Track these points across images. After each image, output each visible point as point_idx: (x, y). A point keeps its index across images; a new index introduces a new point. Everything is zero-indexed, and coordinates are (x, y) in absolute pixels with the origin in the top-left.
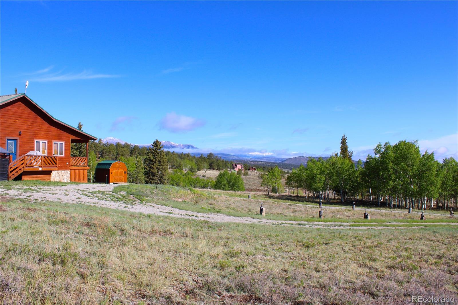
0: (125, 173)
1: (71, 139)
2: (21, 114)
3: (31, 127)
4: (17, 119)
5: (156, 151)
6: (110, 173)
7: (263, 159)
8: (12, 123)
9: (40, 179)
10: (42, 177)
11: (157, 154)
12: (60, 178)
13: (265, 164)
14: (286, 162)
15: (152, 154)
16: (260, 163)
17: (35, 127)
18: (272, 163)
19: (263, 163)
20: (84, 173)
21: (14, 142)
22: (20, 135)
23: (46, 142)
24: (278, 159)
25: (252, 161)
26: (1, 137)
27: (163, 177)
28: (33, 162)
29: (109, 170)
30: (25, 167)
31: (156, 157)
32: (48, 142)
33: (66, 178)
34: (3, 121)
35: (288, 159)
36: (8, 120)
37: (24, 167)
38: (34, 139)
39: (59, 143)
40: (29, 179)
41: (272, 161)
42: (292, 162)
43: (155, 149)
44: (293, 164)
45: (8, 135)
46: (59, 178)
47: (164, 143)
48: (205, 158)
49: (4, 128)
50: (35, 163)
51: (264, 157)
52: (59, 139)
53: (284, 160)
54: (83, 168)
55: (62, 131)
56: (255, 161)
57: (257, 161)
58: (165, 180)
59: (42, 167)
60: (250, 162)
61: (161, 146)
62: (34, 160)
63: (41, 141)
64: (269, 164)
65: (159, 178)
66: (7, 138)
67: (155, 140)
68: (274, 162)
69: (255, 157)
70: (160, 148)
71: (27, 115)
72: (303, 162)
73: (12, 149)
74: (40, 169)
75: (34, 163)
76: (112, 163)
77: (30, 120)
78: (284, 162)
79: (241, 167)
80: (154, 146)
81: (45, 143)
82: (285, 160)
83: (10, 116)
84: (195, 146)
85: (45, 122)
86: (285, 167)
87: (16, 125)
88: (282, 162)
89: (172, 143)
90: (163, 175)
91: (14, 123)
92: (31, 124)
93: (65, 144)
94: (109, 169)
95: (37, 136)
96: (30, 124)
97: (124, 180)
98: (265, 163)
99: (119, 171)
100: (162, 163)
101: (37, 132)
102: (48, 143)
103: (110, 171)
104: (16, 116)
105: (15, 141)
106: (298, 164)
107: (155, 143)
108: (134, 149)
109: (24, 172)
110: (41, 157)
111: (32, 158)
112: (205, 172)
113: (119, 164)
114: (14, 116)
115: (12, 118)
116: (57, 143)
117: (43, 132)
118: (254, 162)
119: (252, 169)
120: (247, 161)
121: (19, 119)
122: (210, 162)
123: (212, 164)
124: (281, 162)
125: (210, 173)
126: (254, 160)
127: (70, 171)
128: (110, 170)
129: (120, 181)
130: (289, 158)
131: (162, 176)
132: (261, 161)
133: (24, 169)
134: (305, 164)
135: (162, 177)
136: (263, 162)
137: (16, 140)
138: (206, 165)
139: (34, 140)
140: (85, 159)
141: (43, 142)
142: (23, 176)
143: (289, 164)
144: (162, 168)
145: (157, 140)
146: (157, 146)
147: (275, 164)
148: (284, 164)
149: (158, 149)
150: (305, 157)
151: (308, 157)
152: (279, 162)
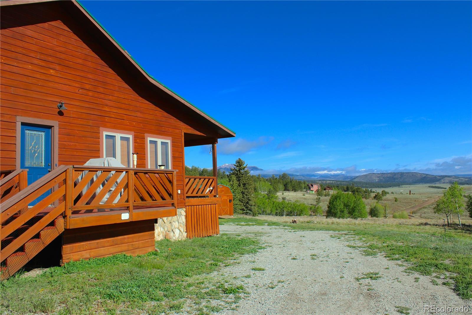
0: (230, 202)
1: (185, 133)
2: (63, 56)
3: (90, 94)
4: (52, 66)
5: (240, 172)
7: (330, 178)
8: (38, 76)
9: (124, 247)
10: (130, 240)
11: (241, 175)
12: (166, 229)
13: (335, 182)
14: (356, 180)
15: (236, 176)
17: (102, 96)
18: (341, 181)
19: (331, 182)
20: (212, 212)
21: (43, 134)
22: (61, 113)
23: (131, 137)
24: (347, 177)
26: (2, 116)
27: (250, 202)
28: (98, 191)
30: (69, 213)
31: (240, 179)
32: (135, 138)
33: (178, 228)
34: (7, 68)
36: (25, 66)
37: (64, 215)
38: (101, 128)
39: (159, 141)
40: (86, 254)
41: (341, 180)
42: (362, 180)
43: (238, 170)
45: (26, 112)
46: (164, 228)
48: (277, 178)
49: (12, 90)
50: (107, 196)
51: (332, 176)
52: (160, 133)
53: (353, 177)
54: (211, 200)
55: (166, 114)
57: (325, 180)
58: (251, 205)
59: (131, 208)
61: (244, 166)
62: (103, 184)
63: (118, 136)
64: (339, 183)
65: (245, 204)
66: (20, 119)
67: (238, 159)
68: (342, 180)
70: (244, 168)
71: (80, 61)
72: (374, 179)
73: (39, 153)
74: (125, 216)
75: (103, 194)
77: (90, 76)
78: (353, 180)
79: (317, 187)
80: (237, 166)
81: (127, 139)
82: (355, 178)
83: (32, 55)
84: (259, 168)
85: (126, 86)
86: (356, 185)
87: (50, 84)
88: (352, 180)
90: (250, 200)
91: (43, 77)
92: (90, 86)
93: (173, 146)
95: (107, 119)
96: (87, 87)
97: (228, 212)
98: (334, 182)
99: (222, 199)
100: (247, 186)
101: (106, 109)
102: (135, 142)
104: (50, 59)
105: (46, 130)
106: (369, 182)
107: (237, 162)
108: (202, 172)
109: (67, 231)
110: (124, 172)
111: (95, 179)
112: (283, 194)
114: (43, 57)
115: (36, 62)
116: (155, 143)
117: (121, 111)
118: (323, 181)
119: (328, 189)
120: (315, 181)
121: (57, 67)
122: (285, 183)
123: (287, 185)
125: (288, 195)
127: (185, 209)
130: (359, 176)
131: (248, 201)
133: (65, 223)
134: (377, 181)
135: (247, 203)
136: (331, 181)
137: (50, 127)
138: (281, 186)
139: (99, 130)
140: (211, 180)
141: (122, 138)
142: (67, 249)
143: (360, 182)
144: (247, 192)
145: (239, 159)
146: (241, 166)
147: (345, 183)
148: (354, 182)
149: (242, 170)
150: (376, 174)
151: (379, 174)
152: (349, 180)
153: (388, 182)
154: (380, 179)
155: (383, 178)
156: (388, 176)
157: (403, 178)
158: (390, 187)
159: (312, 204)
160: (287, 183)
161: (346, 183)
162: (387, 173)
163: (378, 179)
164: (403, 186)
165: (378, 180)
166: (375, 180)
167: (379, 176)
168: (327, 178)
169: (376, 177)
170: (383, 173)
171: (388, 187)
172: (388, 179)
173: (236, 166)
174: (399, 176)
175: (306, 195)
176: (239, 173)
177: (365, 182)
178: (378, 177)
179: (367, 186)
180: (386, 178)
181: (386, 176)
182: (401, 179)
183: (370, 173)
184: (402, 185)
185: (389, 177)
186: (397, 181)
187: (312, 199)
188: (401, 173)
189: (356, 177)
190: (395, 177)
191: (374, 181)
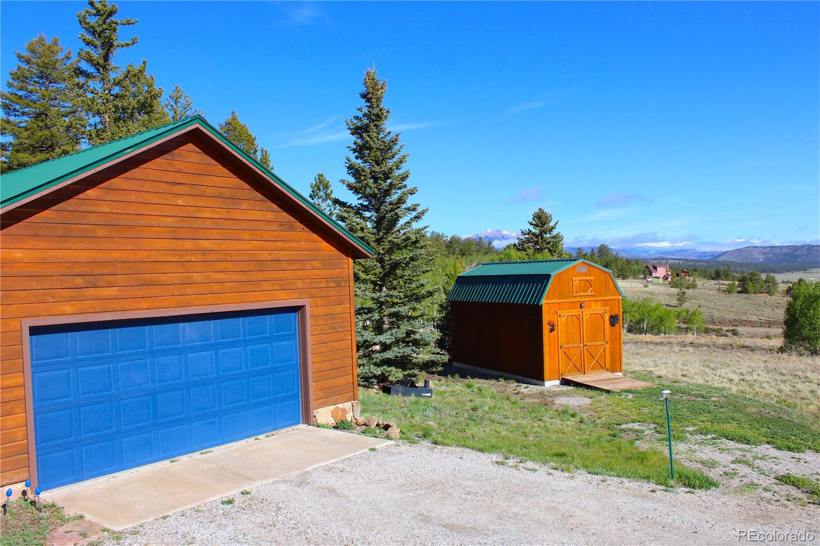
0: (612, 324)
6: (546, 329)
7: (674, 255)
13: (683, 263)
14: (722, 259)
16: (673, 261)
18: (695, 261)
19: (677, 261)
24: (705, 254)
25: (656, 258)
29: (537, 310)
35: (725, 252)
42: (734, 258)
43: (537, 233)
44: (738, 261)
47: (490, 233)
51: (675, 251)
53: (716, 254)
56: (661, 259)
60: (651, 261)
61: (552, 224)
64: (690, 264)
67: (537, 210)
69: (657, 250)
70: (551, 230)
72: (757, 256)
76: (553, 274)
78: (717, 259)
79: (665, 270)
82: (720, 255)
88: (714, 258)
89: (505, 232)
94: (539, 309)
97: (608, 360)
98: (681, 261)
99: (587, 312)
103: (546, 319)
106: (746, 262)
113: (585, 275)
119: (684, 274)
120: (646, 259)
124: (711, 259)
126: (657, 256)
128: (545, 310)
129: (593, 369)
130: (728, 251)
132: (674, 259)
134: (761, 260)
136: (677, 259)
143: (730, 262)
145: (540, 209)
146: (544, 226)
147: (701, 263)
148: (719, 262)
149: (546, 233)
150: (760, 248)
151: (765, 248)
152: (708, 258)
153: (784, 263)
154: (767, 257)
155: (774, 255)
156: (783, 252)
157: (812, 256)
158: (788, 271)
159: (667, 304)
160: (608, 264)
161: (704, 264)
162: (782, 246)
163: (764, 256)
164: (813, 270)
165: (764, 258)
166: (758, 259)
167: (765, 252)
168: (668, 254)
169: (759, 253)
170: (773, 247)
171: (784, 272)
172: (782, 257)
173: (534, 224)
174: (805, 252)
175: (650, 286)
176: (540, 241)
177: (739, 263)
178: (764, 254)
179: (743, 269)
180: (779, 255)
181: (779, 251)
182: (809, 257)
183: (747, 246)
184: (811, 268)
185: (784, 254)
186: (799, 261)
187: (666, 295)
188: (809, 246)
189: (723, 254)
190: (795, 253)
191: (756, 260)
